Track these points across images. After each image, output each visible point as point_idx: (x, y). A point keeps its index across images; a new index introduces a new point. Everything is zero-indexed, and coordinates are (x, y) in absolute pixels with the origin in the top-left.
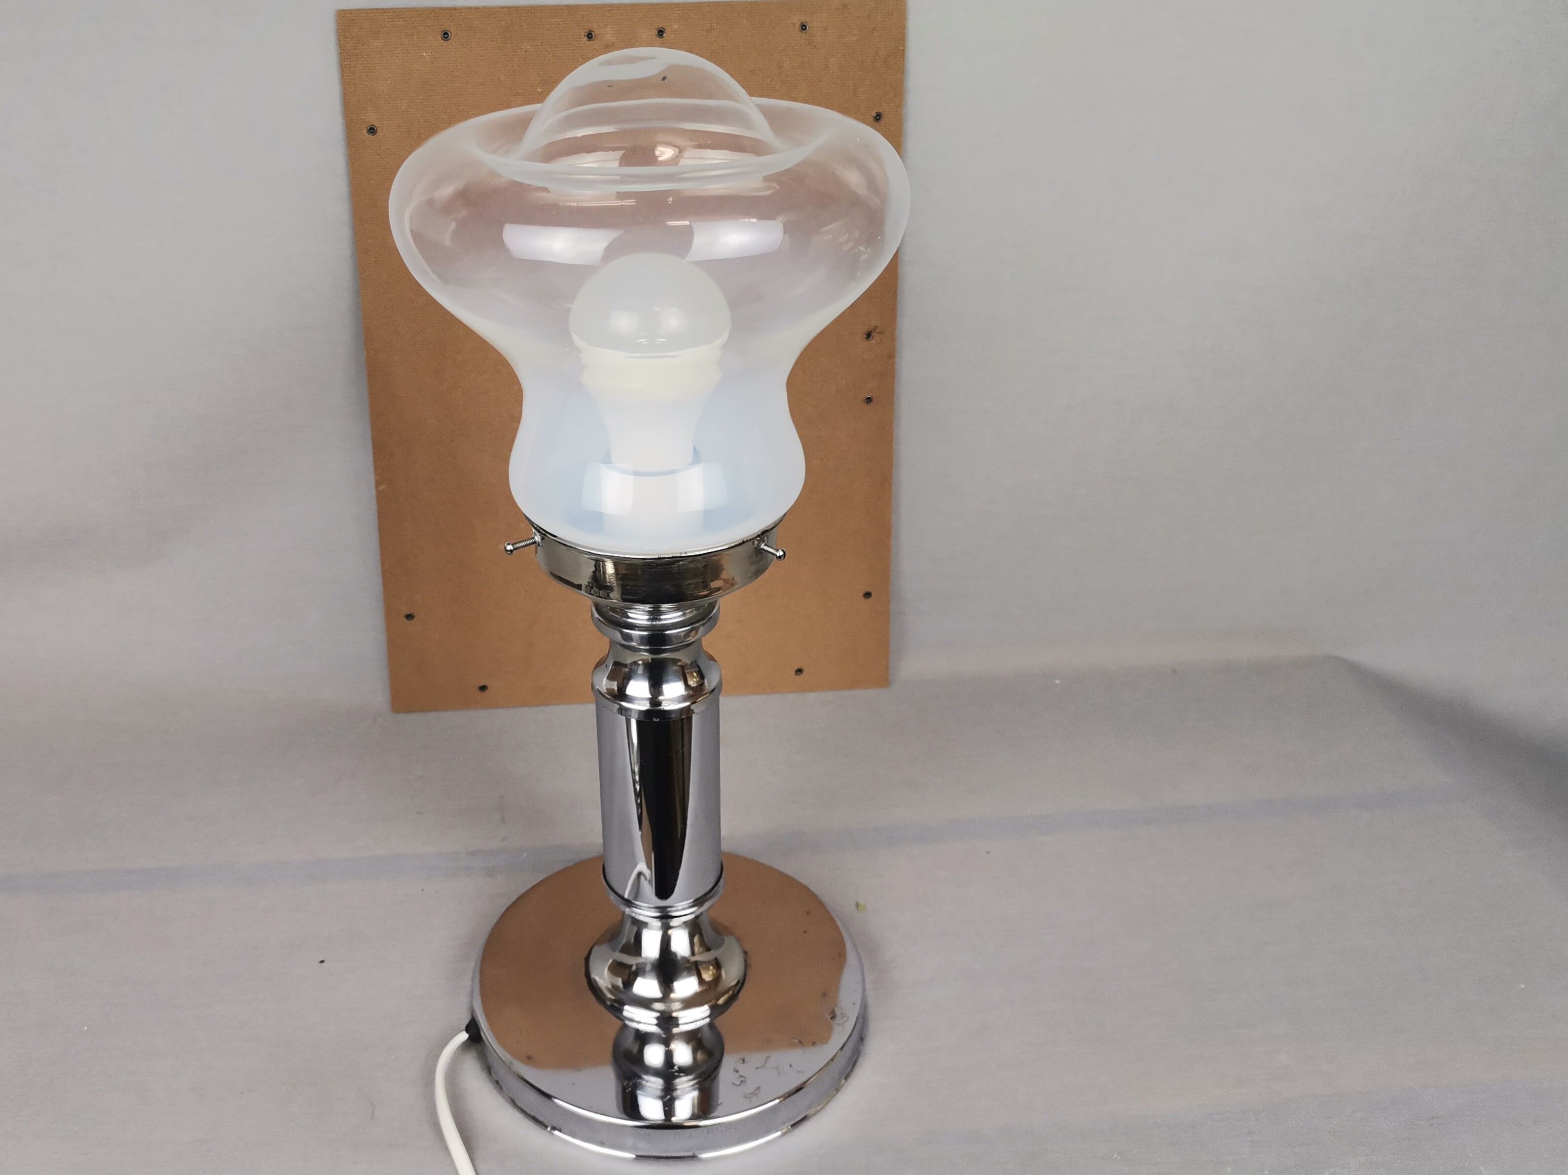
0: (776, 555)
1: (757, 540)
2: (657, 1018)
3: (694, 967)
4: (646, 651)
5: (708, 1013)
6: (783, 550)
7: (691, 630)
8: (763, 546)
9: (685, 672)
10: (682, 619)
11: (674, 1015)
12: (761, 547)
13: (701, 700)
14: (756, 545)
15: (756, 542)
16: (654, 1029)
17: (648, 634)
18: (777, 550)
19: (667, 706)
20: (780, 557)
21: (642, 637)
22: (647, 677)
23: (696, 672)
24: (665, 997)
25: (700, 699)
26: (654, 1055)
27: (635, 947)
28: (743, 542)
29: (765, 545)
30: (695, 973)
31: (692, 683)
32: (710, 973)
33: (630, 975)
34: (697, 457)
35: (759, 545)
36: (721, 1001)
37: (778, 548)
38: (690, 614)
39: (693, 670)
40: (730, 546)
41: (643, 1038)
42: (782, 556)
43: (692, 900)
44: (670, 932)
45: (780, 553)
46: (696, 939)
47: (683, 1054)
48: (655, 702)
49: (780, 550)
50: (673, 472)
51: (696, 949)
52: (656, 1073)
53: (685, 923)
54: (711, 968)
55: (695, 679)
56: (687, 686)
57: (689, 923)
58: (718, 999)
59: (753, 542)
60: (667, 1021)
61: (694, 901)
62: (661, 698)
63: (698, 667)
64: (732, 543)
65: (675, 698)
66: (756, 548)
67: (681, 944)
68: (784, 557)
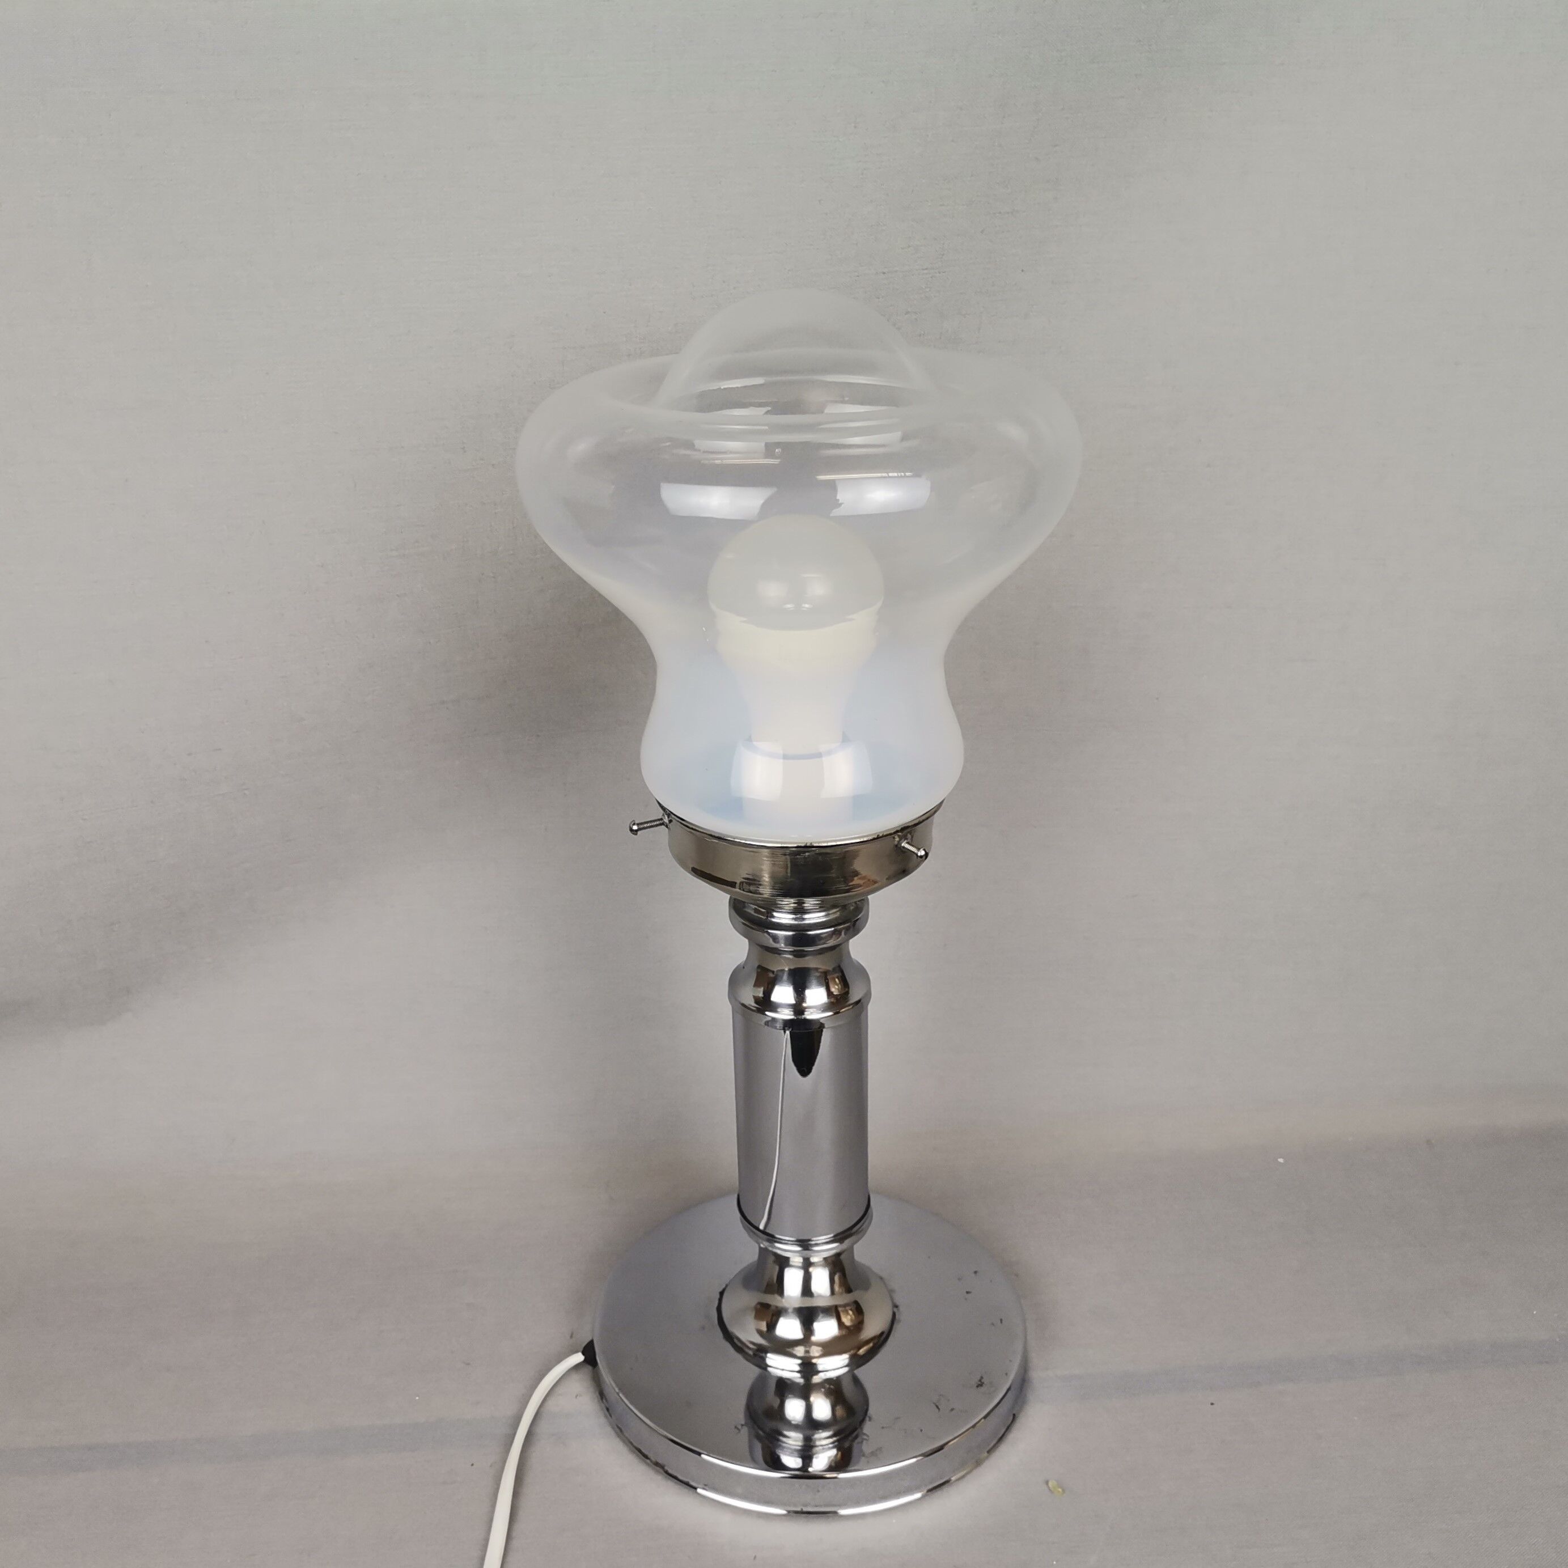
0: (917, 855)
1: (899, 836)
2: (800, 1365)
3: (833, 1310)
4: (790, 953)
5: (846, 1362)
6: (924, 850)
7: (833, 932)
8: (904, 844)
9: (828, 977)
10: (824, 920)
11: (814, 1361)
12: (903, 845)
13: (845, 1011)
14: (896, 843)
15: (897, 839)
16: (797, 1378)
17: (793, 935)
18: (919, 849)
19: (809, 1015)
20: (921, 857)
21: (786, 937)
22: (791, 983)
23: (838, 978)
24: (806, 1340)
25: (843, 1010)
26: (794, 1409)
27: (778, 1286)
28: (878, 838)
29: (908, 843)
30: (834, 1314)
31: (835, 990)
32: (849, 1317)
33: (771, 1315)
34: (845, 740)
35: (899, 842)
36: (862, 1351)
37: (920, 847)
38: (835, 914)
39: (836, 975)
40: (862, 840)
41: (784, 1387)
42: (924, 856)
43: (832, 1235)
44: (811, 1269)
45: (922, 853)
46: (837, 1278)
47: (822, 1408)
48: (798, 1008)
49: (921, 850)
50: (819, 755)
51: (837, 1288)
52: (796, 1427)
53: (825, 1259)
54: (851, 1312)
55: (837, 987)
56: (829, 993)
57: (830, 1261)
58: (859, 1348)
59: (894, 838)
60: (808, 1368)
61: (834, 1236)
62: (804, 1005)
63: (842, 972)
64: (865, 836)
65: (819, 1005)
66: (896, 846)
67: (821, 1281)
68: (926, 858)
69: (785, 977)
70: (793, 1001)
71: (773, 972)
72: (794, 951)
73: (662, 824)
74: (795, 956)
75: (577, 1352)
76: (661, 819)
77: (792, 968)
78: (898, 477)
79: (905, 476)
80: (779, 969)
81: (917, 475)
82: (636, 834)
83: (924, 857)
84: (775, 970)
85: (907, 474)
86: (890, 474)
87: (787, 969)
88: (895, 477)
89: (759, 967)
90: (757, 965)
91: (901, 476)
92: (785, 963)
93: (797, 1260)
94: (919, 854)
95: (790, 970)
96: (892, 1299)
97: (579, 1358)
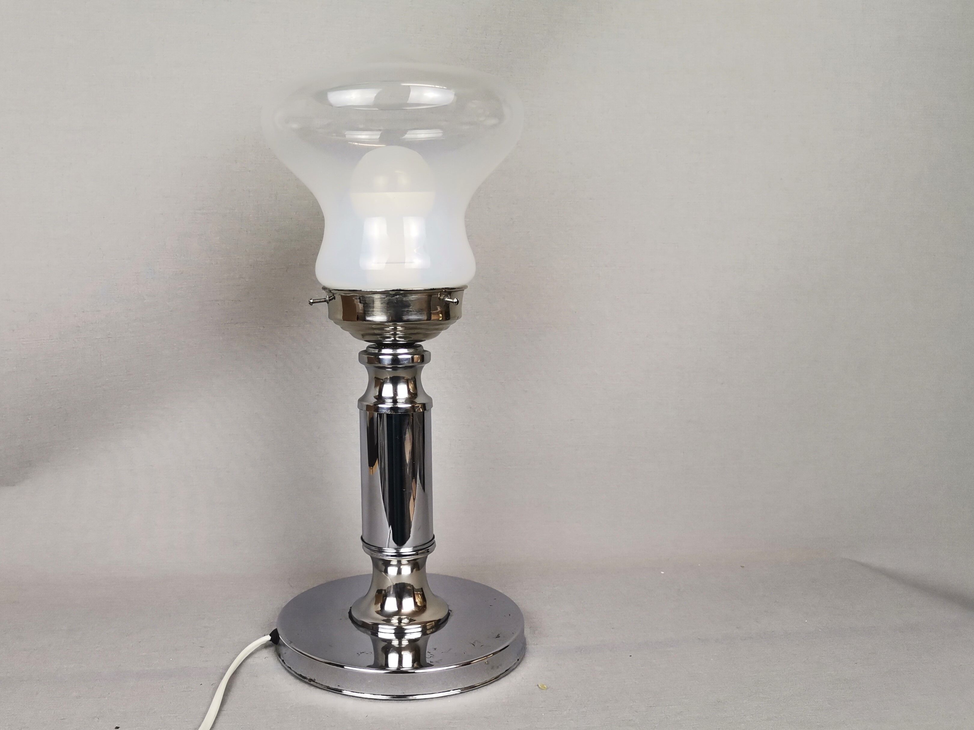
2: (395, 630)
4: (390, 368)
6: (457, 299)
11: (403, 627)
16: (394, 639)
19: (400, 405)
22: (391, 384)
24: (399, 612)
44: (401, 565)
57: (411, 562)
60: (400, 632)
65: (403, 398)
67: (406, 574)
69: (388, 381)
70: (392, 395)
71: (382, 380)
72: (393, 367)
73: (325, 301)
74: (393, 370)
75: (267, 635)
76: (325, 299)
77: (391, 376)
78: (440, 88)
79: (443, 88)
80: (385, 377)
81: (449, 88)
82: (312, 305)
83: (457, 303)
84: (383, 378)
85: (444, 87)
86: (436, 86)
87: (389, 377)
88: (438, 88)
89: (375, 378)
90: (374, 377)
91: (441, 88)
92: (388, 374)
93: (394, 562)
94: (454, 301)
95: (390, 378)
96: (448, 608)
97: (268, 638)
